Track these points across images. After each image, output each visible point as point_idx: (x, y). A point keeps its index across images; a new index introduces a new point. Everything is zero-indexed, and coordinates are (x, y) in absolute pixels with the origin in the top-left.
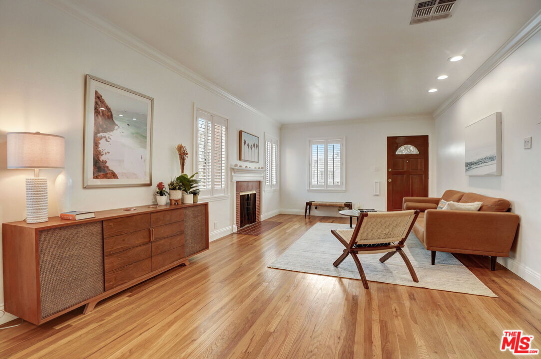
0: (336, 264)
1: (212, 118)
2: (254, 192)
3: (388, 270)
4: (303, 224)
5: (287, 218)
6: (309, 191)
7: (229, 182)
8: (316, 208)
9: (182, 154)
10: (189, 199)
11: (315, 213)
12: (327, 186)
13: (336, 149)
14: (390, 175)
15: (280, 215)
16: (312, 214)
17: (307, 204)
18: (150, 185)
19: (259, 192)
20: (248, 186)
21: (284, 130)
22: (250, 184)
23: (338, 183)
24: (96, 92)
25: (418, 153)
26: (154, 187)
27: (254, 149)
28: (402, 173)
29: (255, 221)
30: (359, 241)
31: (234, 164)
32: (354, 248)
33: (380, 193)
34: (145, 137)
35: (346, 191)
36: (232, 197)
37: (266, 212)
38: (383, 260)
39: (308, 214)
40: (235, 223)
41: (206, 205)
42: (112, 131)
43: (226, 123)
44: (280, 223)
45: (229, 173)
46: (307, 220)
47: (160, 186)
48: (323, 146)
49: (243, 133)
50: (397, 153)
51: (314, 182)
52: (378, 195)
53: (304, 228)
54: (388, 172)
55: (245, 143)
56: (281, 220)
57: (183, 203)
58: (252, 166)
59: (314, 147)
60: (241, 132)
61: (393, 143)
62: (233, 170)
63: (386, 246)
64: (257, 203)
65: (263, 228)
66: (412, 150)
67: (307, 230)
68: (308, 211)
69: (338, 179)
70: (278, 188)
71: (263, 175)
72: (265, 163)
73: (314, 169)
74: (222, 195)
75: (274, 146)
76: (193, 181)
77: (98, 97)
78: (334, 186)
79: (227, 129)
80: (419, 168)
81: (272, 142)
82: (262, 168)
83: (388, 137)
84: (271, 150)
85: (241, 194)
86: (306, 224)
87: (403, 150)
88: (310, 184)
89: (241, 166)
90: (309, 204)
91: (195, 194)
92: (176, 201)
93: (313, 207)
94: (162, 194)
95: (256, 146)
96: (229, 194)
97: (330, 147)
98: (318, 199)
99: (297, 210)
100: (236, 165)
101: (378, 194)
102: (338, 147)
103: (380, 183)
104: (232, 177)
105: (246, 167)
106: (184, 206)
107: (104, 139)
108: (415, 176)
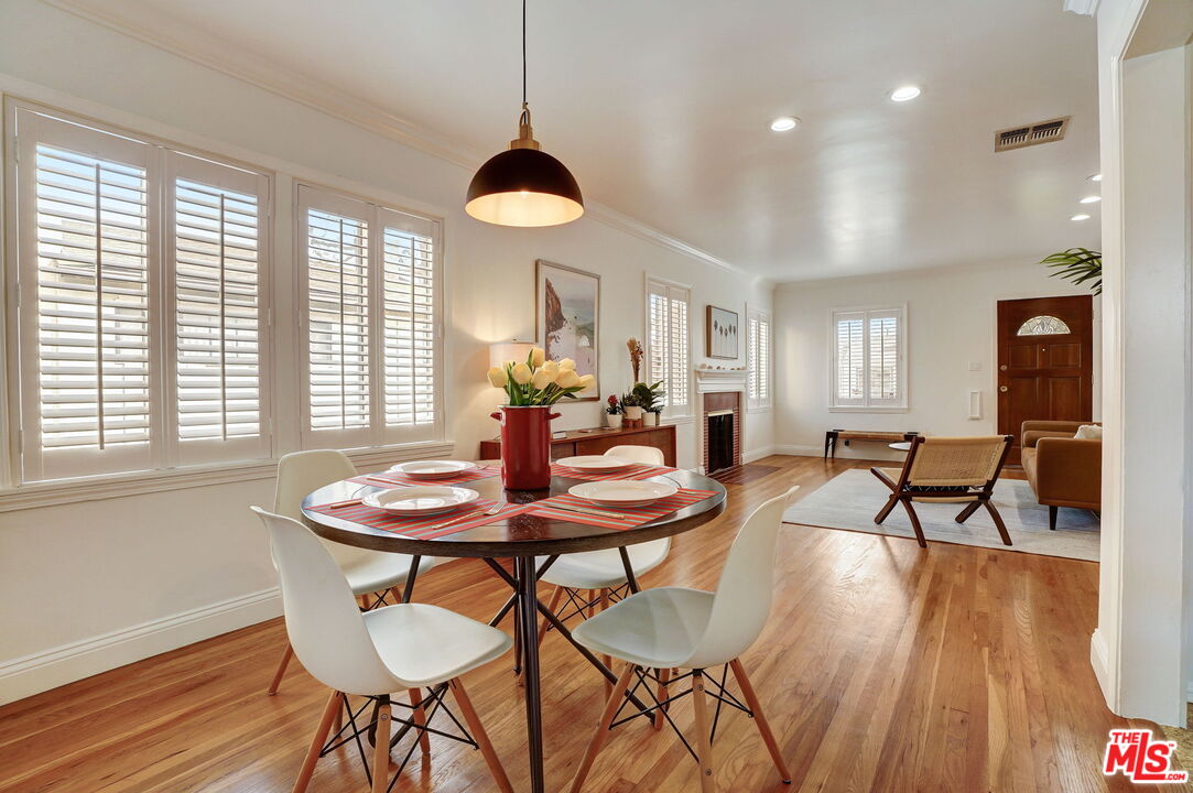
0: (880, 519)
1: (668, 292)
2: (730, 412)
3: (967, 532)
4: (822, 471)
5: (788, 461)
6: (833, 411)
7: (693, 396)
8: (847, 444)
9: (636, 353)
10: (650, 420)
11: (844, 452)
12: (870, 401)
13: (886, 328)
14: (1003, 377)
15: (775, 456)
16: (838, 454)
17: (829, 435)
18: (598, 399)
19: (739, 412)
20: (720, 401)
21: (780, 296)
22: (724, 397)
23: (892, 394)
24: (547, 280)
25: (1068, 332)
26: (604, 403)
27: (731, 335)
28: (1032, 375)
29: (731, 464)
30: (914, 481)
31: (699, 364)
32: (905, 493)
33: (981, 413)
34: (592, 332)
35: (908, 409)
36: (698, 420)
37: (751, 447)
38: (961, 519)
39: (829, 455)
40: (702, 463)
41: (672, 429)
42: (561, 327)
43: (687, 296)
44: (779, 468)
45: (693, 380)
46: (829, 465)
47: (612, 400)
48: (860, 323)
49: (713, 309)
50: (1019, 334)
51: (843, 393)
52: (977, 419)
53: (823, 476)
54: (1001, 374)
55: (716, 326)
56: (777, 464)
57: (643, 426)
58: (727, 365)
59: (842, 326)
60: (709, 309)
61: (1012, 313)
62: (698, 374)
63: (960, 491)
64: (735, 431)
65: (746, 477)
66: (1051, 326)
67: (828, 480)
68: (830, 448)
69: (891, 387)
70: (771, 405)
71: (744, 381)
72: (747, 359)
73: (842, 365)
74: (684, 416)
75: (764, 327)
76: (654, 394)
77: (548, 286)
78: (883, 399)
79: (688, 305)
80: (1070, 363)
81: (759, 321)
82: (743, 369)
83: (999, 302)
84: (757, 334)
85: (710, 415)
86: (826, 471)
87: (1035, 327)
88: (834, 396)
89: (710, 367)
90: (832, 436)
91: (657, 412)
92: (634, 422)
93: (841, 443)
94: (613, 412)
95: (733, 330)
96: (693, 415)
97: (875, 323)
98: (850, 425)
99: (810, 448)
100: (703, 366)
101: (978, 415)
102: (891, 324)
103: (981, 393)
104: (697, 385)
105: (718, 368)
106: (644, 429)
107: (554, 340)
108: (1062, 380)
